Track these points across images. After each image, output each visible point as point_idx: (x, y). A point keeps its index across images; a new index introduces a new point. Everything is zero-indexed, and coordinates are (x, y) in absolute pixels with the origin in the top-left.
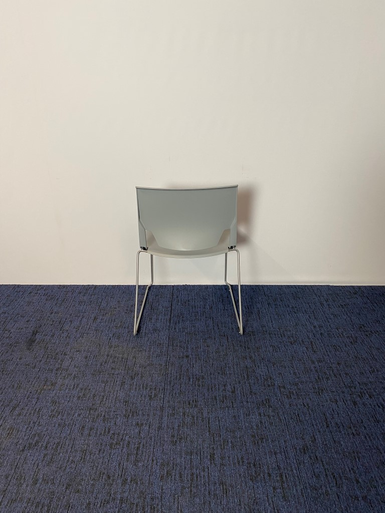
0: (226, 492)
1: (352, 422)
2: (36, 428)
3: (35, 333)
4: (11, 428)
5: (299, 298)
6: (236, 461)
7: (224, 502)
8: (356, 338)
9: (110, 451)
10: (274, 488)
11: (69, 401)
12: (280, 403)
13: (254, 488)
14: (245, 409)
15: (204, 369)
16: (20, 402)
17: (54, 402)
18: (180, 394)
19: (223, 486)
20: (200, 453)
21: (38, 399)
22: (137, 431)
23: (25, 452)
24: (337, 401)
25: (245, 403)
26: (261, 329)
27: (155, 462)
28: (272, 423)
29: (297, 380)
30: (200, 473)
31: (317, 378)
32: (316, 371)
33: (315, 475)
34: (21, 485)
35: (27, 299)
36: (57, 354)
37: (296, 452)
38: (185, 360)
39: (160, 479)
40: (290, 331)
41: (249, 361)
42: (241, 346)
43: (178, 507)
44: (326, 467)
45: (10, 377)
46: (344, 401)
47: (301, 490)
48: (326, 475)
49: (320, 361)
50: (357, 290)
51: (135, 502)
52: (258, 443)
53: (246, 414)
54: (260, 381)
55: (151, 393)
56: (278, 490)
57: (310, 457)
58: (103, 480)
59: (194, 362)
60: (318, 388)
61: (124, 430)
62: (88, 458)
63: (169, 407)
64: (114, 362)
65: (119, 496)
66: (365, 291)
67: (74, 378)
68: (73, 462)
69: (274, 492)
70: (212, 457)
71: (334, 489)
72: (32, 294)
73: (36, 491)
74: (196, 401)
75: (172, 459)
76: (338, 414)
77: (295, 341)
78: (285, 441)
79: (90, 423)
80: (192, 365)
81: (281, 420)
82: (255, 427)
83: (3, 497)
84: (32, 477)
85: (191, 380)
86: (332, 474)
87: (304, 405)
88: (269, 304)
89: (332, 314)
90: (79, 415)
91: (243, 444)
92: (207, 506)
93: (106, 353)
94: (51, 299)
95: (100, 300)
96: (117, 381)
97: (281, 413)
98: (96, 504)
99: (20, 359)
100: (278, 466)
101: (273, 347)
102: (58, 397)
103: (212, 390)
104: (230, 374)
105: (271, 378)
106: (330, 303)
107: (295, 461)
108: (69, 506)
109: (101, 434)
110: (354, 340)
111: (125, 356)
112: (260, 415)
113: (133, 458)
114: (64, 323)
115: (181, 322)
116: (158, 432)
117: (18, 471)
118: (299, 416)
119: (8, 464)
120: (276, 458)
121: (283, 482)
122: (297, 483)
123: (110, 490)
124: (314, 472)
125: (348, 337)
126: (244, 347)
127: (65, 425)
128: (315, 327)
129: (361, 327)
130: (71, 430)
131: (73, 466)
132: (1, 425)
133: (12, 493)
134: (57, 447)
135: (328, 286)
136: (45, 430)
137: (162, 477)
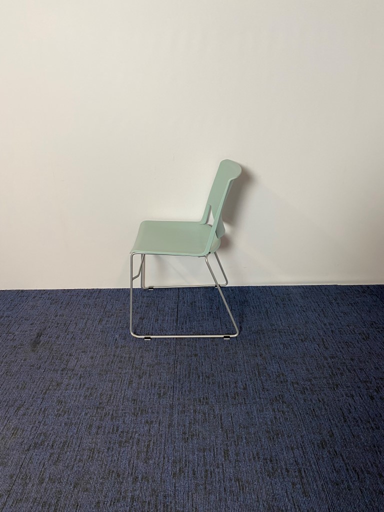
0: (243, 489)
1: (370, 417)
2: (41, 428)
3: (39, 335)
4: (16, 429)
5: (308, 298)
6: (251, 457)
7: (241, 499)
8: (368, 334)
9: (119, 449)
10: (293, 484)
11: (75, 401)
12: (294, 399)
13: (271, 484)
14: (258, 405)
15: (214, 367)
16: (25, 402)
17: (60, 402)
18: (190, 392)
19: (239, 483)
20: (214, 450)
21: (43, 399)
22: (146, 428)
23: (31, 452)
24: (352, 396)
25: (258, 400)
26: (270, 327)
27: (166, 459)
28: (287, 419)
29: (310, 376)
30: (214, 470)
31: (331, 374)
32: (330, 367)
33: (335, 470)
34: (27, 484)
35: (31, 304)
36: (62, 355)
37: (314, 447)
38: (194, 358)
39: (172, 476)
40: (300, 329)
41: (259, 358)
42: (250, 344)
43: (193, 505)
44: (346, 461)
46: (360, 396)
47: (322, 485)
48: (347, 469)
49: (332, 357)
50: (366, 289)
51: (147, 500)
52: (273, 438)
54: (272, 377)
55: (160, 391)
56: (298, 486)
57: (329, 451)
58: (113, 479)
59: (203, 361)
60: (333, 383)
61: (134, 428)
62: (97, 455)
63: (179, 404)
65: (130, 495)
66: (373, 290)
67: (80, 378)
68: (80, 460)
69: (293, 487)
70: (226, 452)
71: (357, 484)
72: (36, 298)
73: (42, 490)
74: (206, 399)
75: (184, 456)
76: (355, 409)
77: (306, 339)
78: (301, 436)
79: (98, 421)
80: (201, 364)
81: (296, 415)
82: (270, 423)
83: (8, 496)
84: (38, 476)
85: (201, 378)
86: (354, 469)
87: (319, 400)
88: (277, 304)
89: (342, 312)
90: (86, 414)
91: (258, 440)
92: (223, 503)
93: (112, 353)
94: (56, 302)
96: (124, 381)
97: (296, 409)
98: (106, 503)
100: (296, 461)
101: (284, 344)
102: (64, 396)
103: (223, 388)
104: (241, 371)
105: (283, 375)
106: (340, 302)
107: (313, 456)
108: (78, 505)
109: (109, 432)
110: (366, 337)
111: (133, 355)
112: (274, 411)
113: (143, 455)
114: (69, 326)
115: (187, 322)
116: (169, 429)
117: (23, 471)
118: (314, 411)
119: (13, 464)
120: (293, 453)
121: (302, 477)
122: (318, 478)
123: (121, 488)
124: (334, 467)
125: (360, 334)
126: (253, 346)
127: (71, 424)
128: (325, 325)
129: (372, 324)
130: (78, 428)
131: (81, 464)
132: (5, 426)
133: (17, 493)
134: (64, 446)
135: (336, 285)
136: (51, 428)
137: (175, 474)
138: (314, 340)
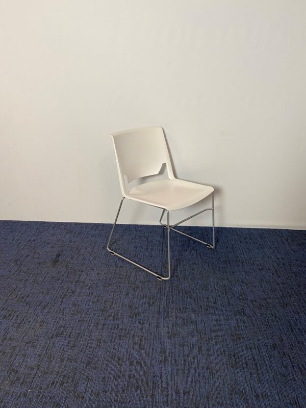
0: (212, 375)
2: (61, 322)
3: (58, 256)
4: (42, 322)
6: (219, 353)
9: (119, 341)
12: (252, 312)
13: (234, 372)
14: (225, 316)
15: (191, 286)
16: (48, 304)
17: (74, 305)
19: (209, 370)
20: (191, 346)
21: (62, 301)
22: (139, 327)
23: (54, 339)
25: (224, 312)
26: (235, 259)
27: (155, 350)
28: (247, 326)
30: (190, 360)
31: (282, 296)
32: (281, 290)
33: (283, 366)
34: (51, 361)
35: (52, 232)
36: (75, 271)
37: (268, 348)
38: (176, 279)
39: (159, 363)
41: (226, 281)
43: (174, 384)
44: (292, 360)
45: (40, 286)
48: (293, 366)
49: (283, 283)
51: (141, 378)
52: (236, 340)
54: (236, 296)
55: (150, 301)
56: (255, 376)
57: (279, 352)
58: (115, 362)
59: (183, 281)
60: (284, 303)
61: (130, 327)
62: (103, 344)
63: (164, 311)
67: (89, 288)
68: (91, 347)
69: (251, 376)
71: (300, 377)
72: (55, 228)
73: (63, 366)
74: (185, 308)
75: (168, 349)
77: (263, 269)
78: (258, 340)
79: (103, 320)
80: (181, 283)
82: (233, 329)
83: (38, 369)
84: (59, 356)
85: (181, 293)
86: (298, 366)
87: (272, 315)
89: (292, 250)
90: (94, 315)
91: (224, 340)
92: (197, 384)
93: (113, 272)
94: (70, 232)
96: (122, 292)
97: (254, 320)
98: (110, 378)
99: (48, 273)
100: (253, 358)
101: (246, 272)
102: (77, 301)
103: (198, 301)
104: (212, 290)
105: (244, 294)
106: (290, 242)
107: (267, 355)
108: (89, 379)
109: (111, 329)
112: (237, 321)
113: (137, 347)
114: (80, 250)
116: (157, 329)
117: (49, 352)
118: (268, 323)
119: (41, 347)
120: (252, 352)
121: (258, 370)
123: (121, 368)
124: (283, 363)
127: (83, 321)
130: (88, 325)
131: (91, 350)
132: (35, 319)
133: (44, 367)
134: (78, 336)
135: (287, 229)
136: (68, 323)
137: (161, 361)
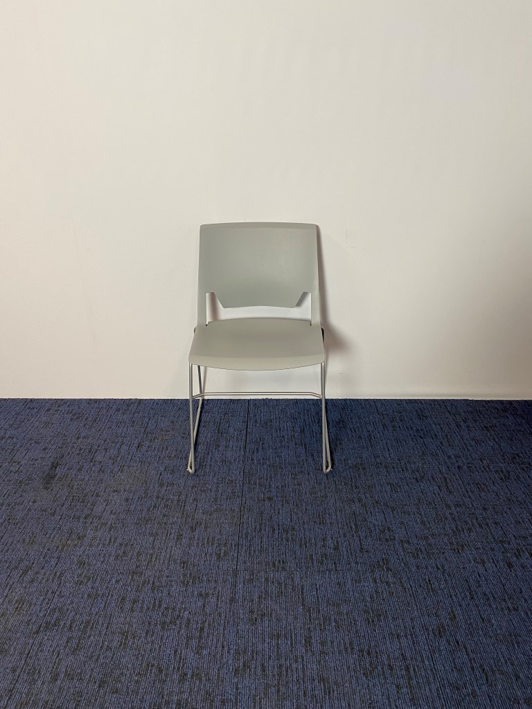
0: (329, 693)
1: (506, 593)
3: (54, 466)
4: (21, 601)
5: (426, 417)
7: (326, 706)
8: (508, 472)
9: (161, 633)
10: (397, 687)
11: (102, 562)
13: (368, 686)
15: (295, 517)
16: (33, 563)
17: (81, 564)
18: (260, 552)
19: (324, 684)
20: (291, 636)
21: (59, 558)
24: (483, 562)
26: (373, 460)
27: (226, 649)
28: (393, 593)
29: (426, 532)
30: (290, 665)
32: (453, 519)
37: (429, 634)
38: (267, 503)
39: (233, 673)
40: (415, 463)
41: (357, 505)
44: (471, 656)
45: (19, 528)
46: (494, 562)
47: (437, 690)
49: (457, 505)
50: (507, 406)
51: (199, 707)
52: (373, 621)
53: (355, 581)
54: (374, 533)
55: (220, 550)
56: (404, 690)
57: (448, 641)
58: (152, 675)
59: (280, 507)
60: (457, 543)
61: (182, 603)
63: (245, 570)
64: (166, 506)
65: (175, 698)
66: (518, 407)
67: (110, 529)
68: (109, 648)
70: (308, 641)
71: (484, 688)
76: (486, 580)
77: (422, 477)
80: (277, 511)
81: (405, 589)
82: (368, 599)
83: (9, 699)
84: (50, 670)
85: (277, 532)
86: (481, 666)
87: (438, 568)
88: (384, 426)
89: (473, 439)
90: (117, 582)
93: (155, 494)
94: (78, 418)
95: (147, 420)
96: (170, 534)
99: (34, 502)
102: (88, 556)
103: (306, 547)
104: (331, 523)
105: (389, 529)
106: (471, 425)
107: (427, 648)
109: (148, 608)
110: (505, 476)
111: (183, 497)
112: (376, 582)
113: (194, 643)
114: (96, 452)
115: (260, 450)
116: (231, 605)
117: (30, 662)
118: (430, 584)
119: (16, 652)
120: (400, 643)
121: (410, 678)
122: (431, 679)
123: (163, 689)
124: (455, 664)
125: (496, 472)
126: (350, 486)
127: (97, 595)
128: (449, 457)
129: (515, 458)
130: (106, 602)
131: (109, 654)
132: (6, 596)
133: (21, 694)
134: (86, 627)
135: (466, 400)
136: (69, 602)
137: (237, 671)
138: (434, 479)
